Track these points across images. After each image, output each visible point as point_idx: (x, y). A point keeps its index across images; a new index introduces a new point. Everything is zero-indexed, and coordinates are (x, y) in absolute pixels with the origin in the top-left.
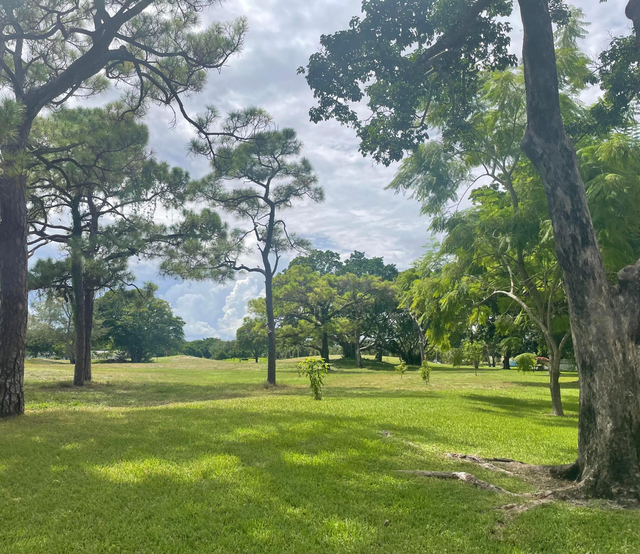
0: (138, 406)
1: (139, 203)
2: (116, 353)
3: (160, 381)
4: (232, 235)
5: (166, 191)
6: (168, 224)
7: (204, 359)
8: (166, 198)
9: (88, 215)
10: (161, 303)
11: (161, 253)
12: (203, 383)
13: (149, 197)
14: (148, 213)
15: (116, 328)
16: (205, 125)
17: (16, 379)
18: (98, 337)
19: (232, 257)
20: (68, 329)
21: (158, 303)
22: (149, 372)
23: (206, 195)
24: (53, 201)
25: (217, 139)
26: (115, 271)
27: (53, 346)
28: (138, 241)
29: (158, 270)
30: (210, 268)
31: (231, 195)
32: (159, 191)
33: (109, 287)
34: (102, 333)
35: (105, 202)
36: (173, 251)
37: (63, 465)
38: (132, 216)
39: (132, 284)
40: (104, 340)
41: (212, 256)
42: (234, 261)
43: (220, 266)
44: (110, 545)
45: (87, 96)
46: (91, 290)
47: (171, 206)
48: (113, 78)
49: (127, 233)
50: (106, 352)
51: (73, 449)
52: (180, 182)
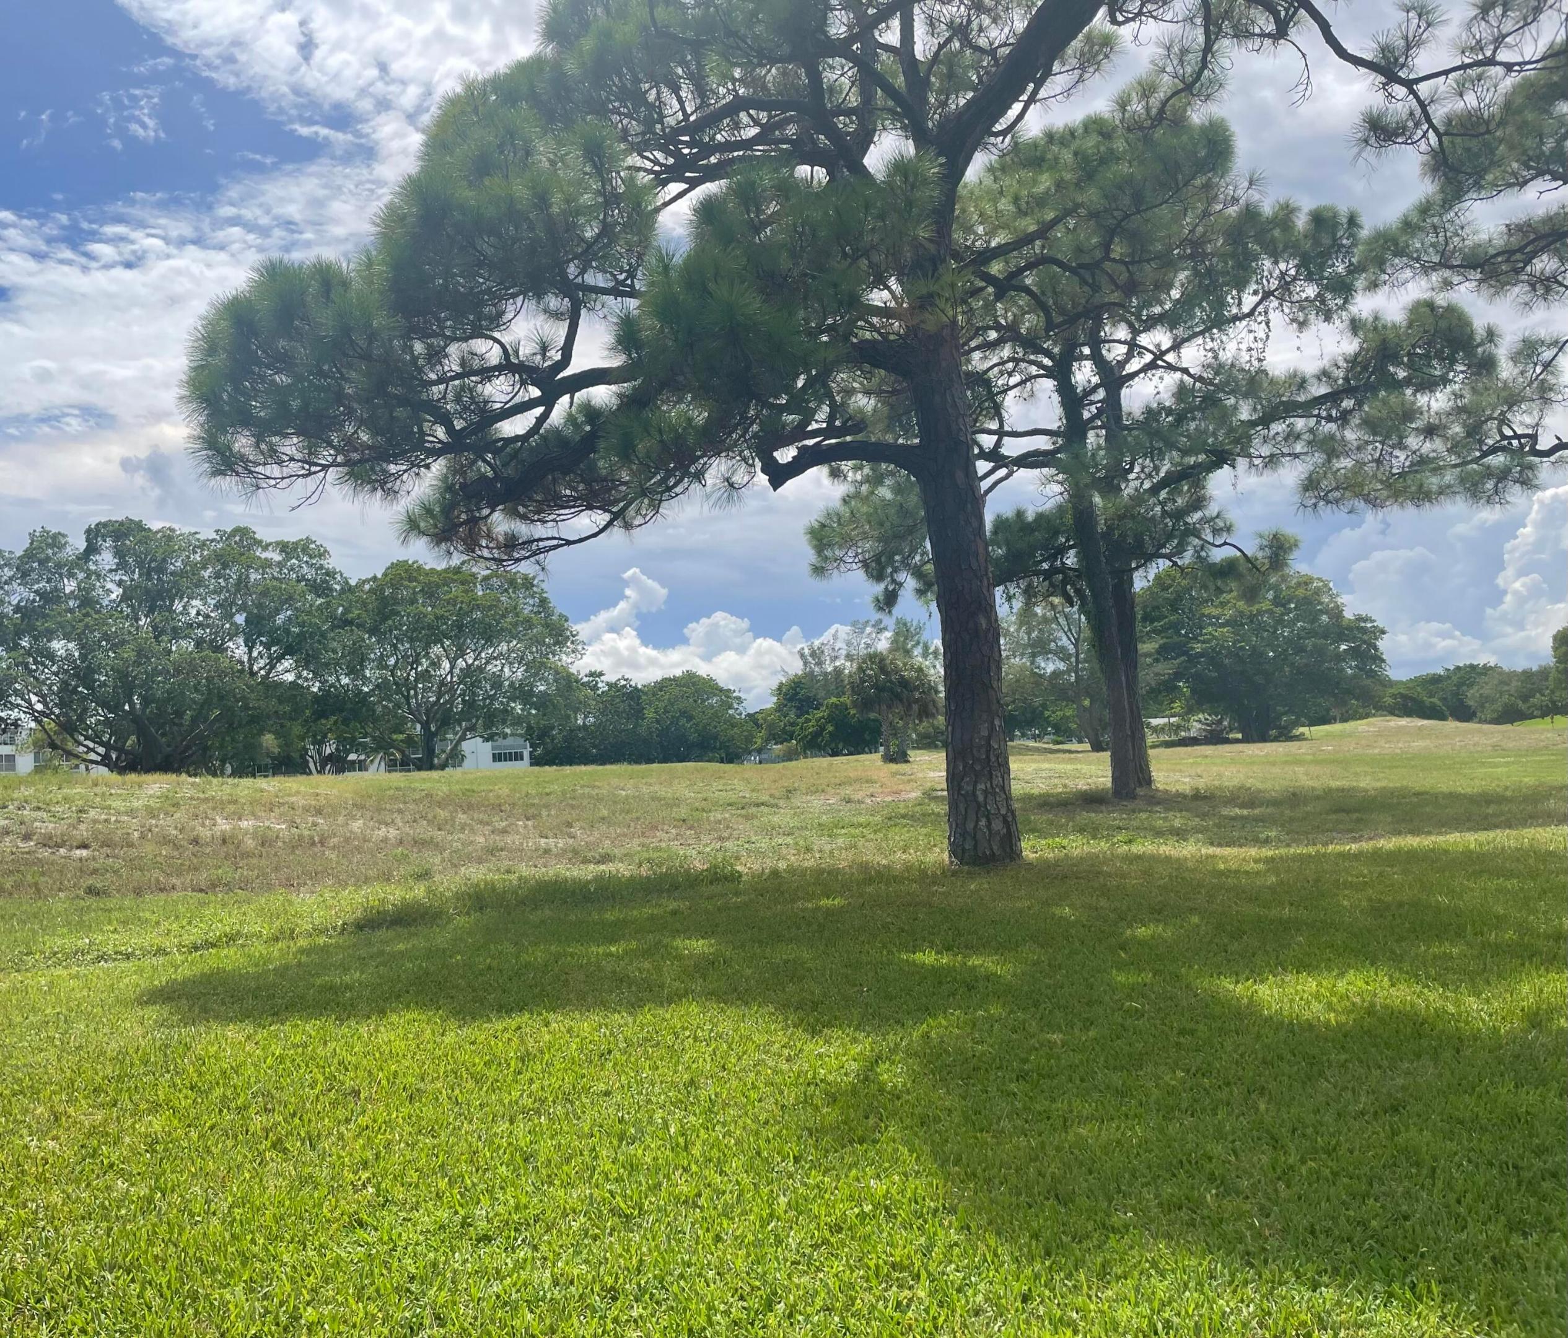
0: (1288, 845)
1: (1220, 330)
2: (1200, 721)
3: (1335, 784)
4: (1515, 358)
5: (1295, 279)
6: (1310, 367)
7: (1451, 725)
8: (1296, 298)
9: (1094, 389)
10: (1306, 584)
11: (1299, 448)
12: (1466, 785)
13: (1246, 309)
14: (1250, 349)
15: (1193, 659)
16: (1402, 60)
17: (995, 782)
18: (1148, 684)
19: (1521, 421)
20: (1076, 673)
21: (1299, 584)
22: (1299, 762)
23: (1418, 260)
24: (1010, 375)
25: (1442, 88)
26: (1179, 515)
27: (1047, 713)
28: (1231, 430)
29: (1297, 498)
30: (1455, 466)
31: (1499, 242)
32: (1274, 284)
33: (1168, 557)
34: (1157, 674)
35: (1133, 347)
36: (1332, 437)
37: (1140, 971)
38: (1209, 366)
39: (1225, 543)
40: (1165, 691)
41: (1457, 429)
42: (1530, 431)
43: (1485, 454)
44: (1303, 1161)
45: (1068, 92)
46: (1124, 571)
47: (1312, 317)
48: (1128, 20)
49: (1198, 414)
50: (1172, 720)
51: (1153, 937)
52: (1332, 246)
